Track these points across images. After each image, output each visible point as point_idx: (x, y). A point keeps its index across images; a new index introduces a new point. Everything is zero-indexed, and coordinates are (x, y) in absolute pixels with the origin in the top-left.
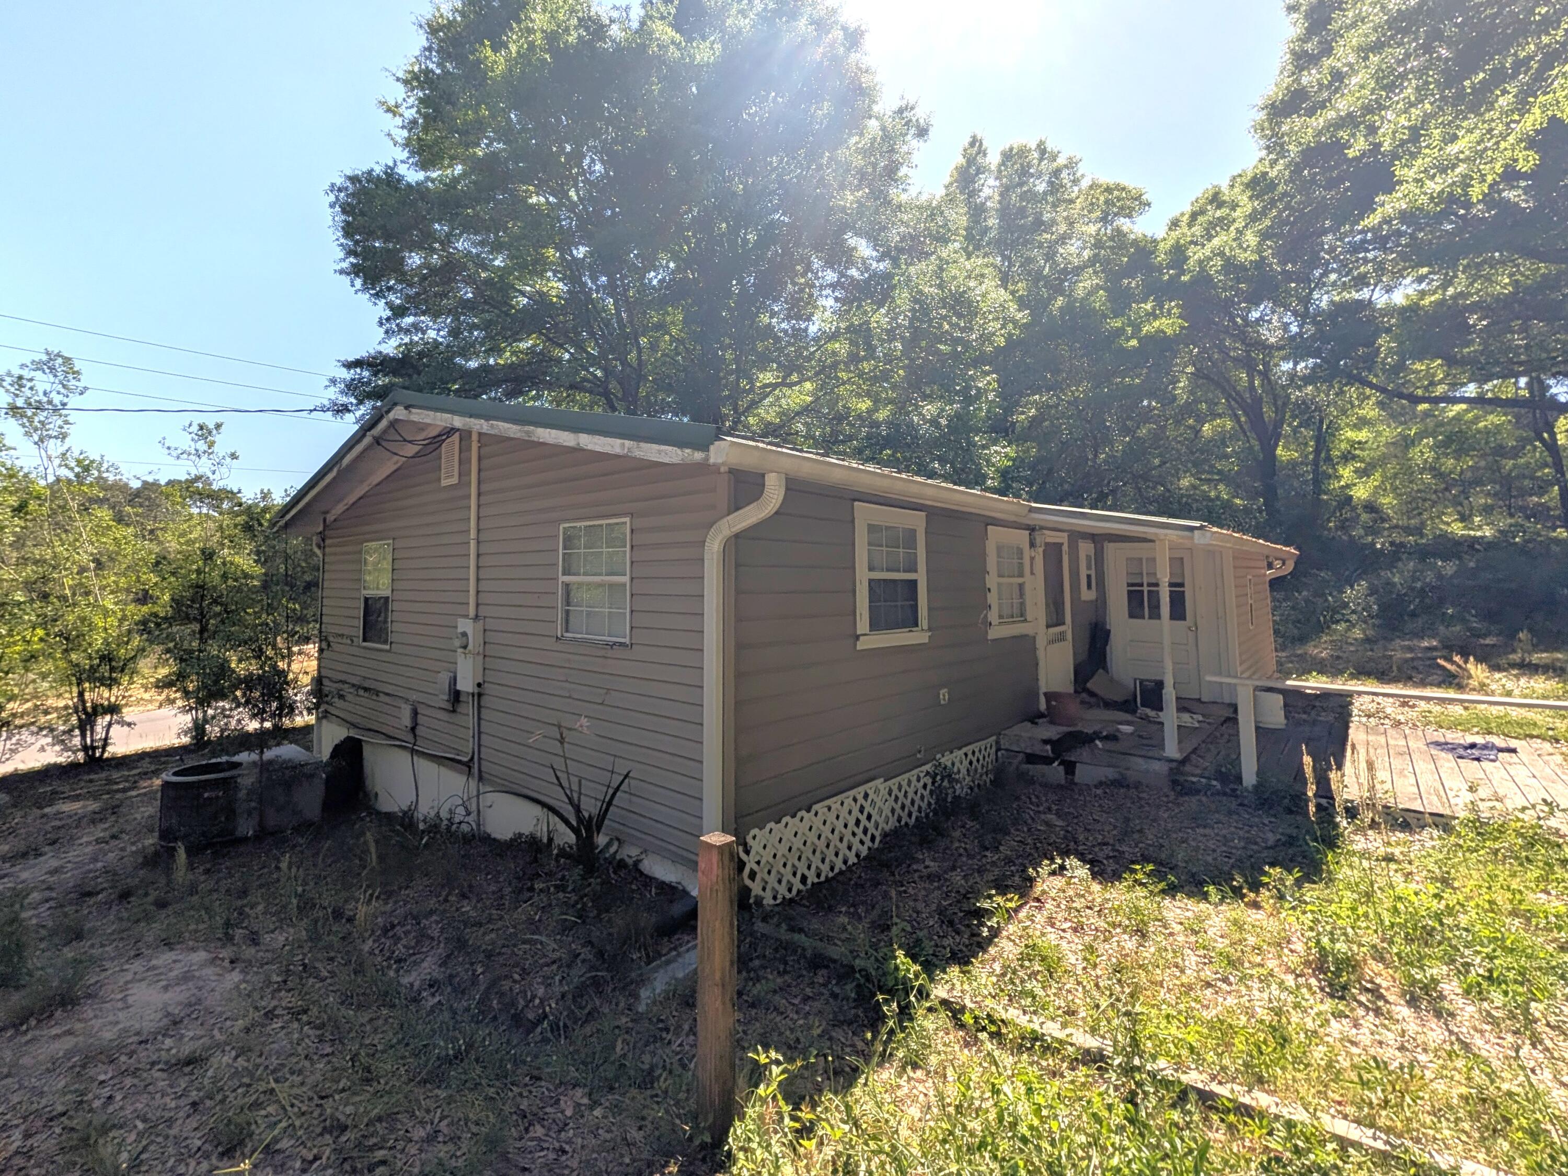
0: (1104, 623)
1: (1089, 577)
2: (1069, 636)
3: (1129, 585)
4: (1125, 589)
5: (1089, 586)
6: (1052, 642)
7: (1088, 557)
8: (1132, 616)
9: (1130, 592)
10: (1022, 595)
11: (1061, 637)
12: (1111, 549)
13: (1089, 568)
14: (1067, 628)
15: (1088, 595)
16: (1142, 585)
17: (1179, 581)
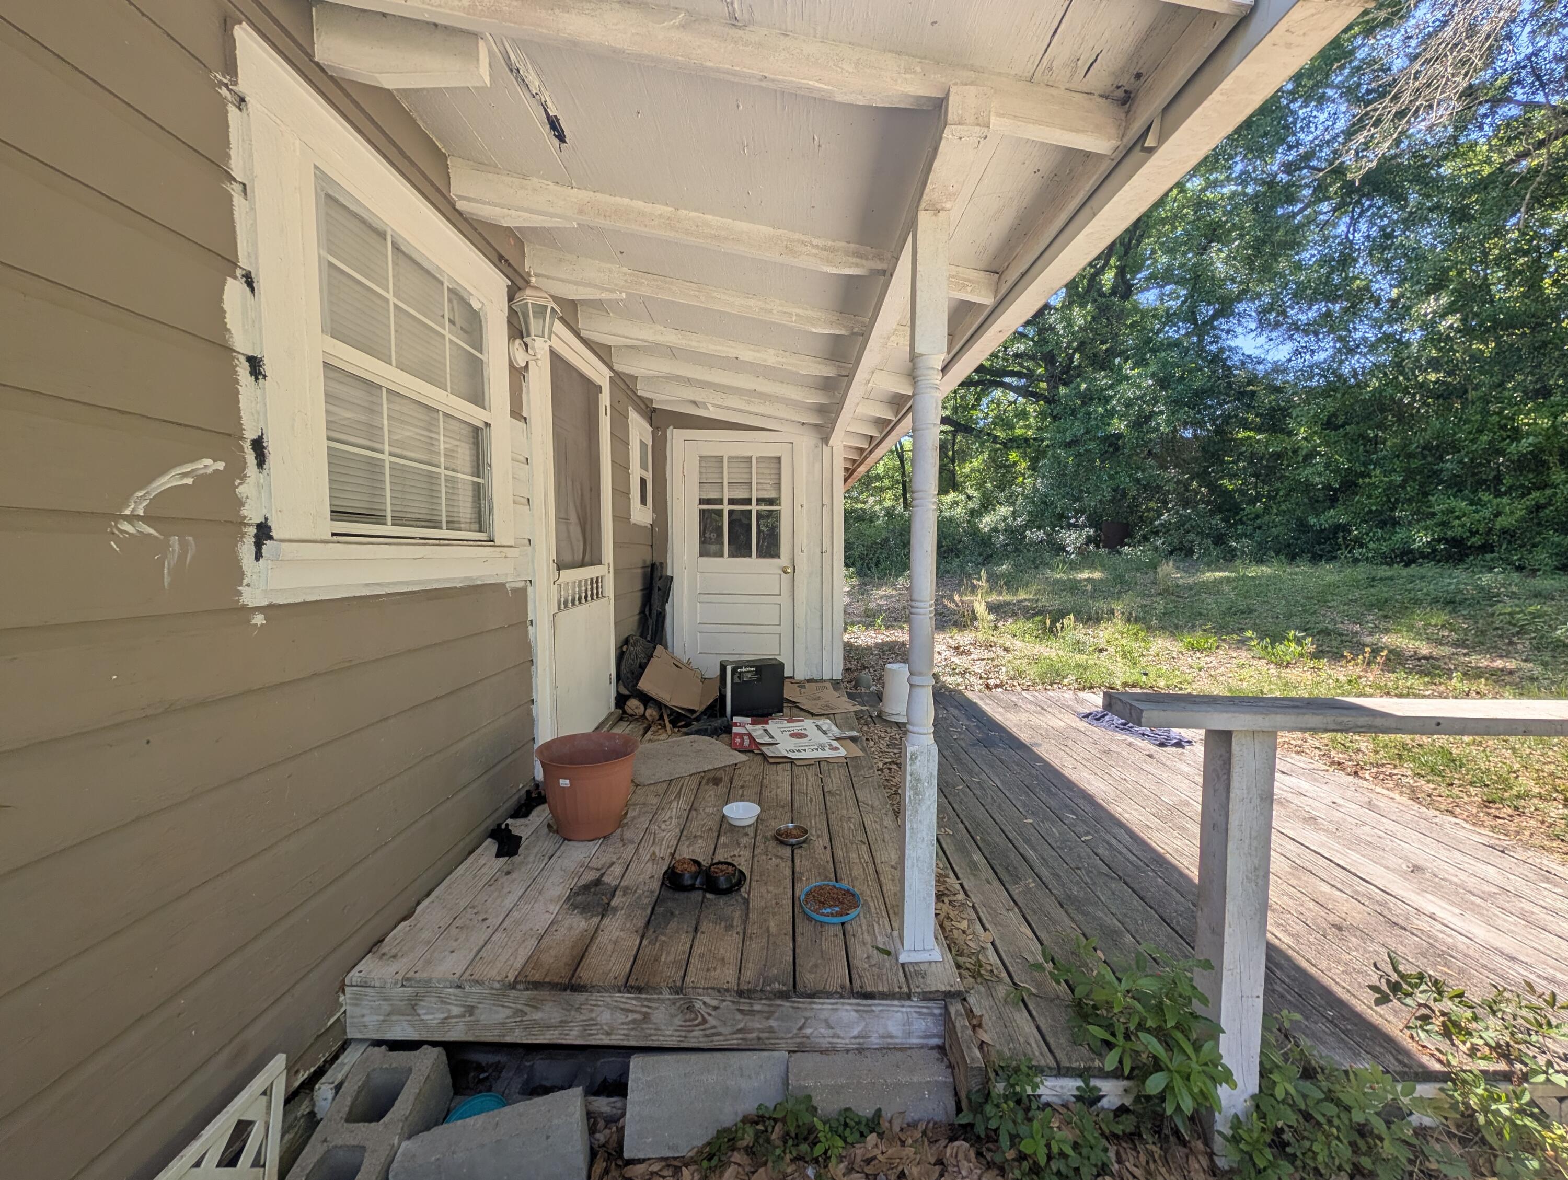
0: (663, 565)
1: (643, 481)
2: (609, 588)
3: (702, 501)
4: (696, 508)
5: (644, 501)
6: (564, 605)
7: (643, 445)
8: (703, 553)
9: (702, 512)
10: (480, 465)
11: (593, 591)
12: (678, 438)
13: (644, 466)
14: (605, 571)
15: (641, 515)
16: (720, 501)
17: (772, 494)
